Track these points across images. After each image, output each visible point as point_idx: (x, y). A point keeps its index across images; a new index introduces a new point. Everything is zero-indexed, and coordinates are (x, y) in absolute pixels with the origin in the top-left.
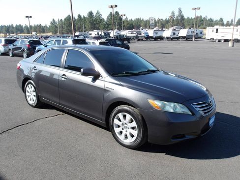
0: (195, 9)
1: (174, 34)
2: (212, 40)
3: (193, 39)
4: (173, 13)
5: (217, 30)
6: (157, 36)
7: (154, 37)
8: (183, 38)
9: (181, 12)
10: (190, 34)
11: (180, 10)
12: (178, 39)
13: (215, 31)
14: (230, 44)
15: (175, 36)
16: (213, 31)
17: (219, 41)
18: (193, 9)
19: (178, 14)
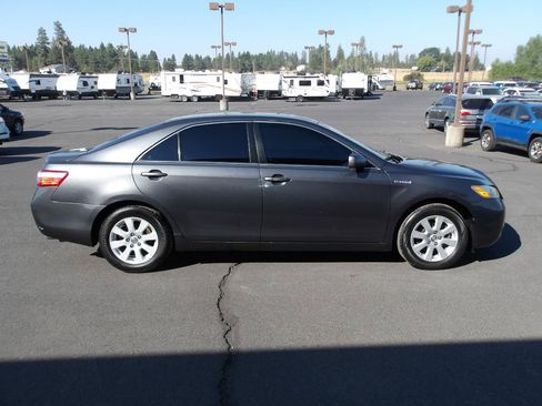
0: (126, 30)
1: (85, 84)
2: (175, 98)
3: (132, 95)
4: (42, 32)
5: (182, 77)
6: (39, 88)
7: (33, 91)
8: (110, 93)
9: (63, 32)
10: (124, 84)
11: (58, 26)
12: (96, 95)
13: (178, 78)
14: (222, 105)
15: (88, 89)
16: (174, 79)
17: (189, 99)
18: (121, 30)
19: (55, 36)
